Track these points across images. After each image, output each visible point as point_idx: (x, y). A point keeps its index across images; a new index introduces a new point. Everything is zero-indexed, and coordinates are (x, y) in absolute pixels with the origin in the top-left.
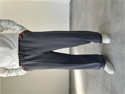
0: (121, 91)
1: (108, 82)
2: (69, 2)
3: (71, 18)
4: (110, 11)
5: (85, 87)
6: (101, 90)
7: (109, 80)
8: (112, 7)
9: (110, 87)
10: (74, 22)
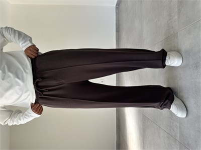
0: (196, 142)
1: (175, 129)
2: (114, 5)
3: (118, 31)
4: (176, 17)
5: (142, 139)
6: (166, 141)
7: (178, 125)
8: (179, 11)
9: (178, 135)
10: (124, 35)
